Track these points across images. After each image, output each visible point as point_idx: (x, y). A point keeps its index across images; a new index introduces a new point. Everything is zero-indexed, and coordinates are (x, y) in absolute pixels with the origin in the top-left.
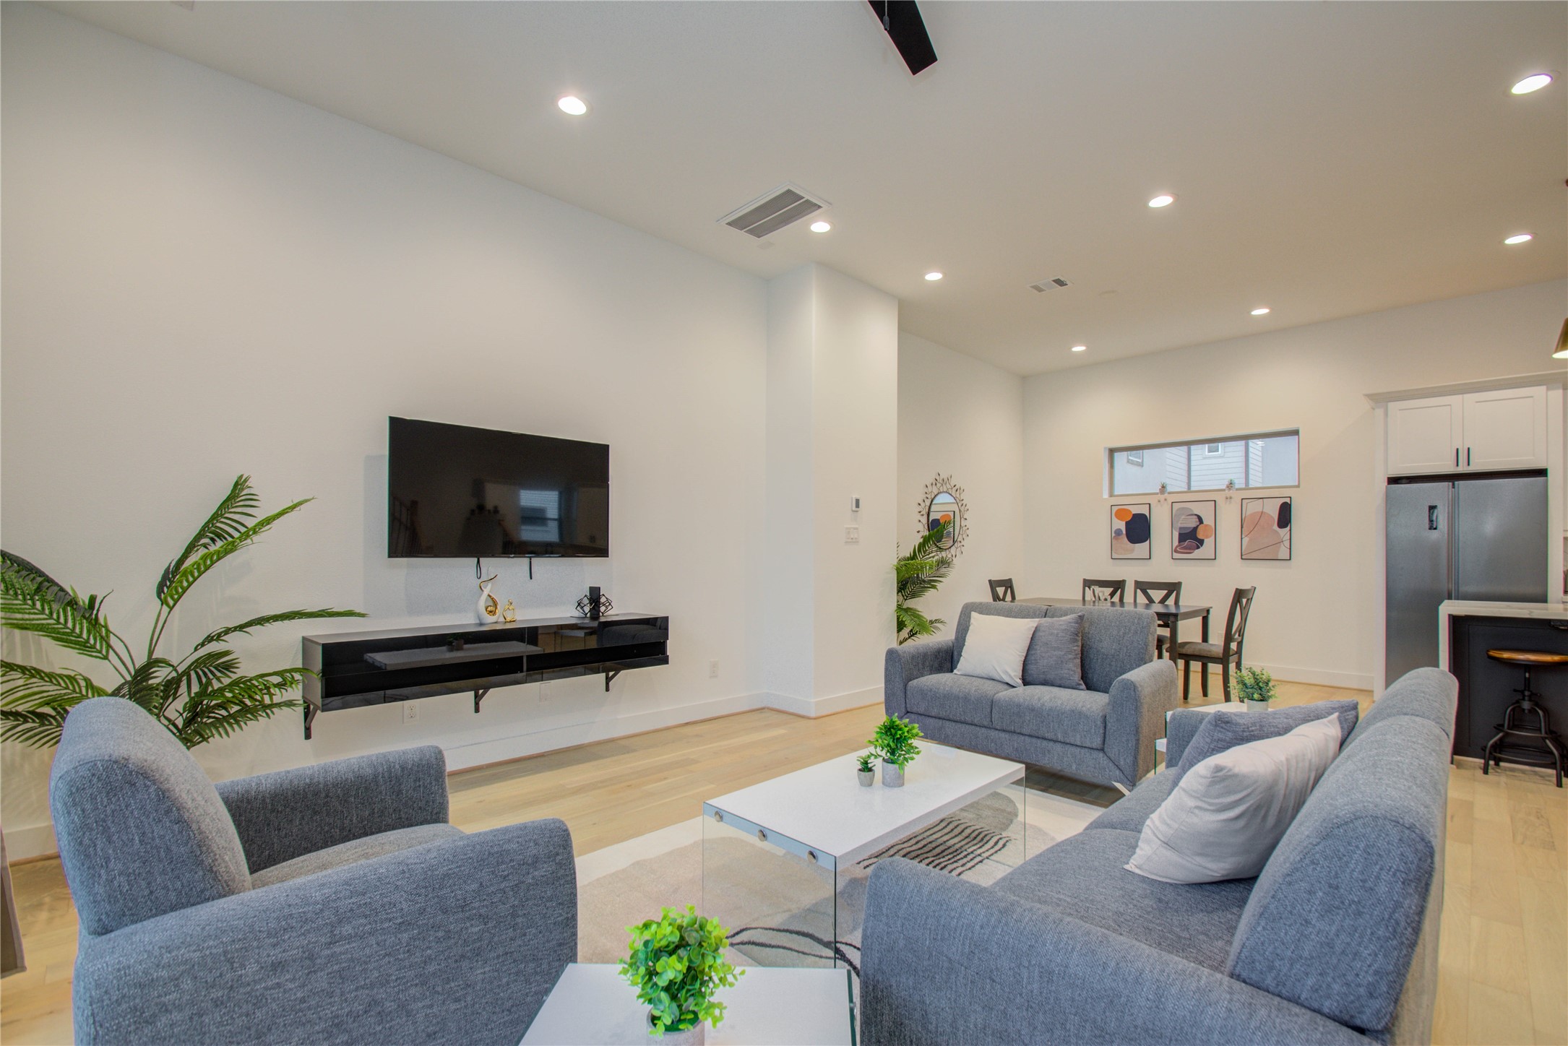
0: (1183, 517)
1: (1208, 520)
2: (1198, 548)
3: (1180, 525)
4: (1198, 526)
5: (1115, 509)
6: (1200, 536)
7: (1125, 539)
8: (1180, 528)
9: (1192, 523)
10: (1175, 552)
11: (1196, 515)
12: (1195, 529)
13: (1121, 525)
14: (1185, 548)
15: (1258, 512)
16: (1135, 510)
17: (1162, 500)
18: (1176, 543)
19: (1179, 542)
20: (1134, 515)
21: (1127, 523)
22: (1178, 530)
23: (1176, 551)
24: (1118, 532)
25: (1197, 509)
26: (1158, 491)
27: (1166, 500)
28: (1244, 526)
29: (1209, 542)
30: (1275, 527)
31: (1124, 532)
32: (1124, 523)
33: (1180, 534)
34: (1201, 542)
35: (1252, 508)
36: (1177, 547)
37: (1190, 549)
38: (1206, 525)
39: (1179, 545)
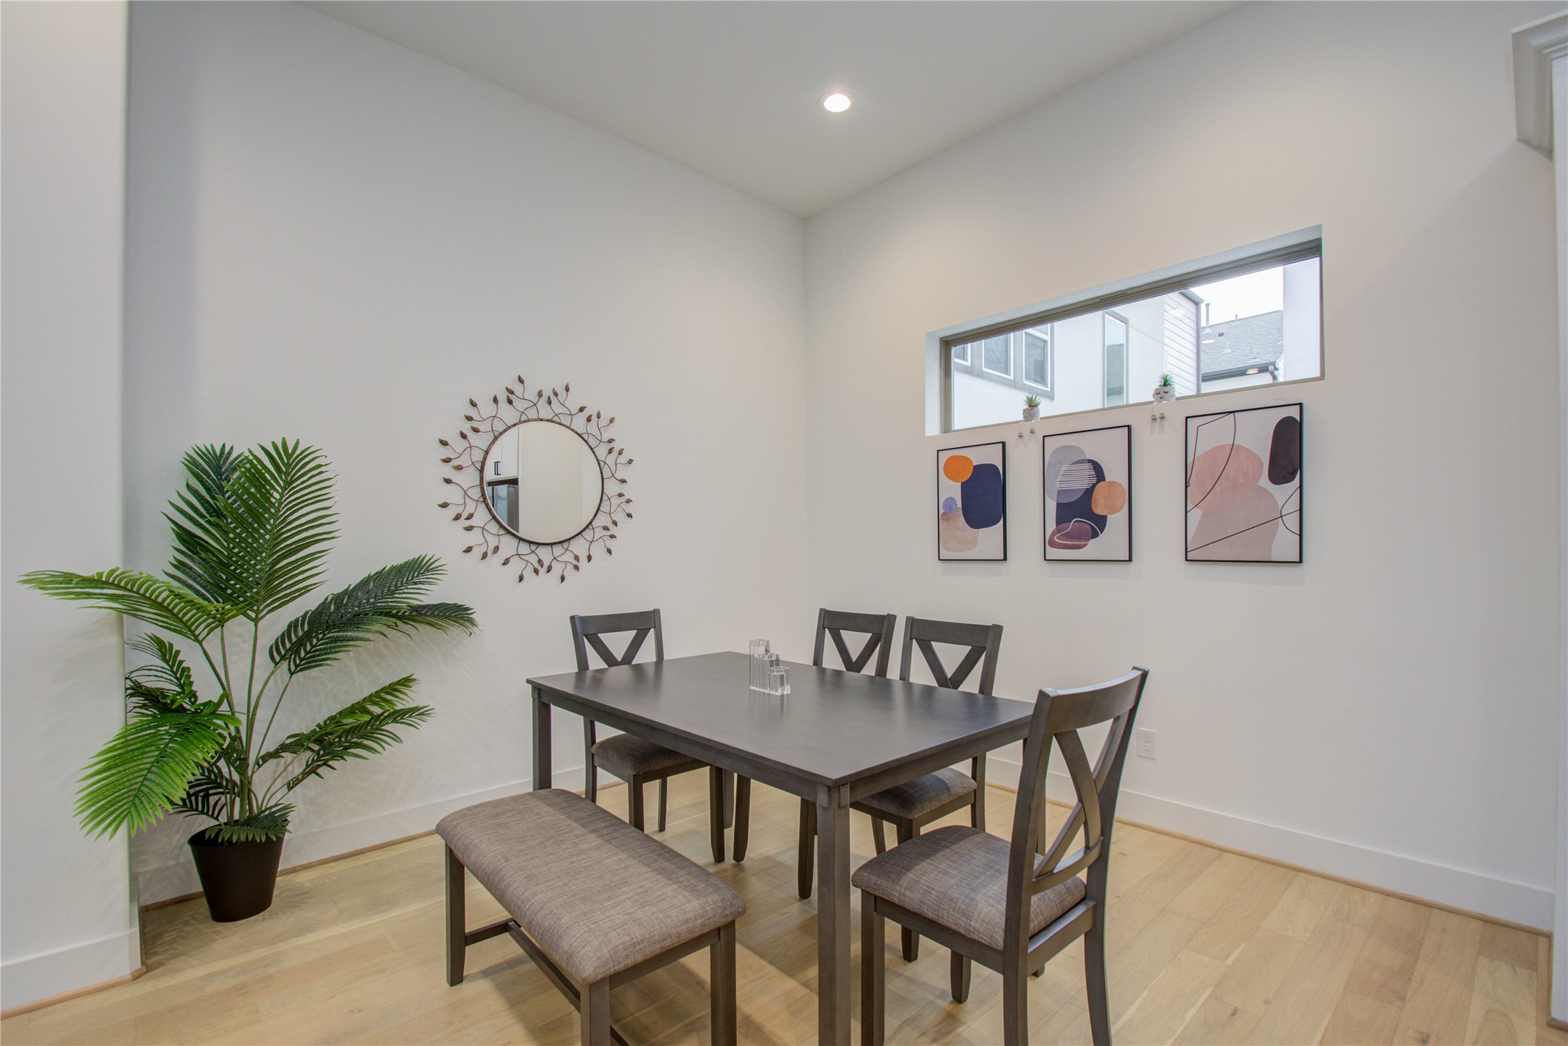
0: (1065, 468)
1: (1115, 473)
2: (1095, 535)
3: (1058, 486)
4: (1094, 485)
5: (944, 457)
6: (1099, 509)
7: (962, 518)
8: (1060, 492)
9: (1083, 479)
10: (1051, 545)
11: (1090, 461)
12: (1089, 493)
13: (953, 490)
14: (1068, 536)
15: (1223, 447)
16: (978, 457)
17: (1026, 433)
18: (1052, 526)
19: (1058, 524)
20: (975, 467)
21: (962, 484)
22: (1055, 496)
23: (1053, 544)
24: (950, 500)
25: (1092, 447)
26: (1021, 418)
27: (1032, 432)
28: (1192, 482)
29: (1116, 522)
30: (1264, 481)
31: (959, 505)
32: (960, 484)
33: (1059, 506)
34: (1100, 522)
35: (1212, 437)
36: (1053, 534)
37: (1079, 538)
38: (1111, 484)
39: (1058, 530)
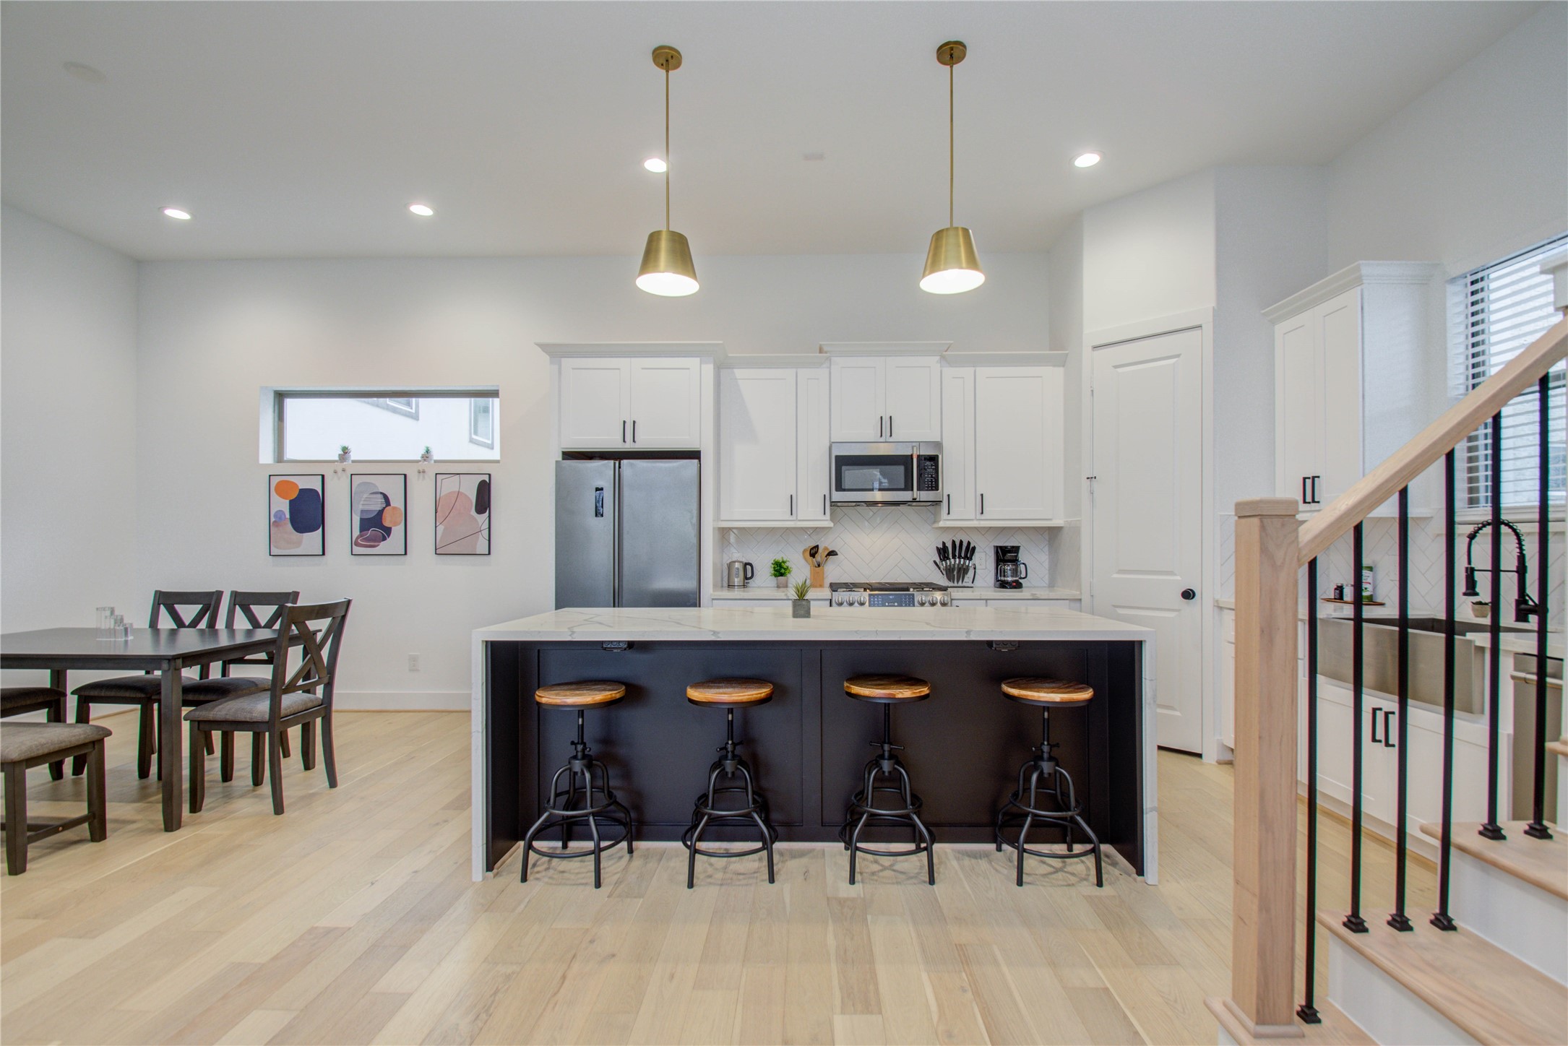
0: (365, 496)
1: (397, 502)
2: (384, 539)
3: (361, 507)
4: (384, 508)
5: (275, 481)
6: (387, 523)
7: (289, 526)
8: (362, 511)
9: (377, 504)
10: (356, 545)
11: (381, 493)
12: (381, 513)
13: (283, 505)
14: (368, 539)
15: (454, 492)
16: (304, 484)
17: (340, 470)
18: (356, 532)
19: (361, 532)
20: (301, 490)
21: (291, 501)
22: (359, 514)
23: (357, 544)
24: (279, 514)
25: (384, 485)
26: (337, 458)
27: (344, 470)
28: (439, 510)
29: (397, 531)
30: (473, 512)
31: (288, 516)
32: (288, 501)
33: (362, 520)
34: (388, 531)
35: (449, 486)
36: (357, 538)
37: (375, 541)
38: (395, 508)
39: (361, 536)
